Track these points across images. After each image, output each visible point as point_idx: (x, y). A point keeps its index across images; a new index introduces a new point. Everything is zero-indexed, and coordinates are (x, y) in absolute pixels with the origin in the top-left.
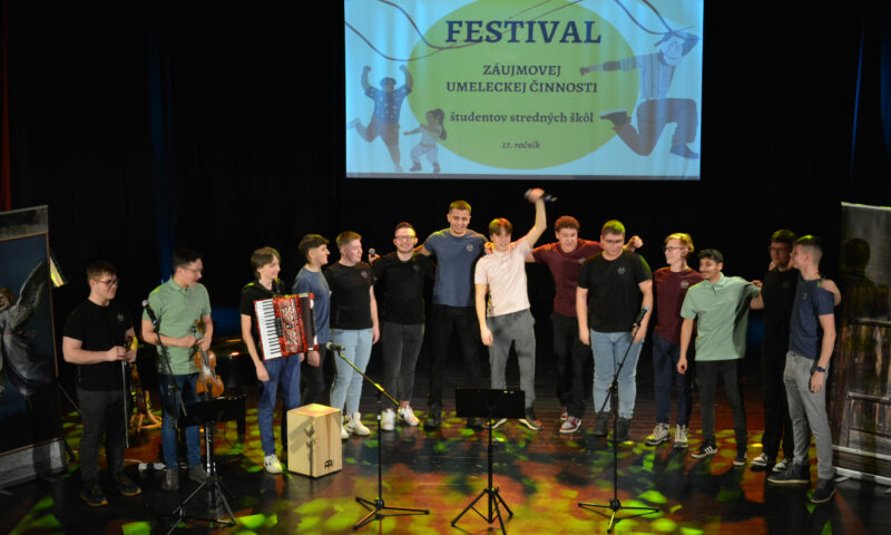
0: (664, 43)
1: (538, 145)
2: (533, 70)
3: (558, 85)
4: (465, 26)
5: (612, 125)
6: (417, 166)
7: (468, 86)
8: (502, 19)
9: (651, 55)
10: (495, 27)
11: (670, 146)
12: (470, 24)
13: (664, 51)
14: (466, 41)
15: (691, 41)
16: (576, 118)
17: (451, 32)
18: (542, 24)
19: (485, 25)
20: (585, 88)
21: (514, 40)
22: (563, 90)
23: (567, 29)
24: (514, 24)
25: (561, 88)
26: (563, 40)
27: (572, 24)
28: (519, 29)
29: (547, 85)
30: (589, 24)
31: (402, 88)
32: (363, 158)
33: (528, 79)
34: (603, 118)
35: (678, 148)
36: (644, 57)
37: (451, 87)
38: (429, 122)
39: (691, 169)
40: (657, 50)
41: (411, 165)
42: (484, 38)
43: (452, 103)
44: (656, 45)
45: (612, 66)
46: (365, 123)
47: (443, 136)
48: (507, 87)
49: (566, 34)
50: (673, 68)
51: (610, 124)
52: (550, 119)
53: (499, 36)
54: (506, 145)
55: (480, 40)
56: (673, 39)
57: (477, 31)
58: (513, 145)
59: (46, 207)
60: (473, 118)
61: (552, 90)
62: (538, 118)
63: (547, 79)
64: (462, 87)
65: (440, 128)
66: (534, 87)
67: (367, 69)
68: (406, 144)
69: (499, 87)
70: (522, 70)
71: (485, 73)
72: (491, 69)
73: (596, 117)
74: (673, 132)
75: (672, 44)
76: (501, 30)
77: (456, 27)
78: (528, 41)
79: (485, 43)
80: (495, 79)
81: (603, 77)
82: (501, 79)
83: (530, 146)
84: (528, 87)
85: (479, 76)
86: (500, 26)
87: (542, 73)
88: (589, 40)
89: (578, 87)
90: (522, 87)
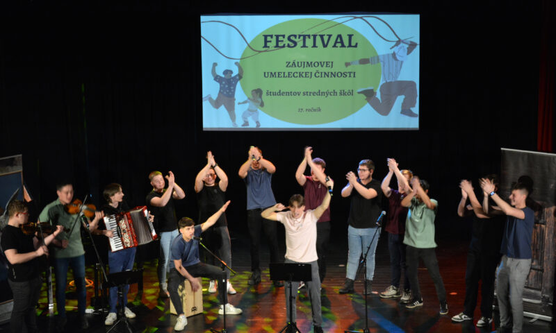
0: (395, 47)
1: (320, 110)
2: (316, 64)
3: (332, 73)
4: (274, 38)
5: (365, 97)
6: (246, 123)
7: (277, 74)
8: (297, 34)
9: (388, 55)
10: (292, 38)
11: (400, 109)
12: (277, 37)
13: (396, 52)
14: (275, 47)
15: (412, 45)
16: (343, 93)
17: (266, 41)
18: (322, 36)
19: (286, 37)
20: (348, 75)
21: (304, 46)
22: (335, 76)
23: (337, 39)
24: (304, 36)
25: (334, 75)
26: (335, 46)
27: (340, 36)
28: (307, 39)
29: (325, 73)
30: (350, 36)
31: (236, 76)
32: (214, 119)
33: (313, 70)
34: (359, 93)
35: (406, 111)
36: (384, 56)
37: (266, 75)
38: (253, 96)
39: (413, 123)
40: (392, 51)
41: (242, 123)
42: (286, 45)
43: (267, 85)
44: (391, 49)
45: (364, 61)
46: (215, 97)
47: (262, 105)
48: (301, 75)
49: (336, 42)
50: (402, 62)
51: (363, 97)
52: (327, 94)
53: (295, 44)
54: (301, 110)
55: (284, 46)
56: (402, 44)
57: (282, 41)
58: (304, 110)
59: (21, 155)
60: (280, 93)
61: (328, 76)
62: (319, 93)
63: (325, 69)
64: (273, 75)
65: (259, 100)
66: (317, 75)
67: (215, 64)
68: (239, 110)
69: (296, 75)
70: (310, 64)
71: (287, 66)
72: (291, 64)
73: (355, 93)
74: (402, 101)
75: (401, 48)
76: (297, 40)
77: (269, 39)
78: (313, 47)
79: (286, 48)
80: (293, 70)
81: (358, 68)
82: (297, 70)
83: (315, 110)
84: (313, 74)
85: (283, 68)
86: (296, 38)
87: (322, 66)
88: (350, 46)
89: (344, 75)
90: (310, 74)
